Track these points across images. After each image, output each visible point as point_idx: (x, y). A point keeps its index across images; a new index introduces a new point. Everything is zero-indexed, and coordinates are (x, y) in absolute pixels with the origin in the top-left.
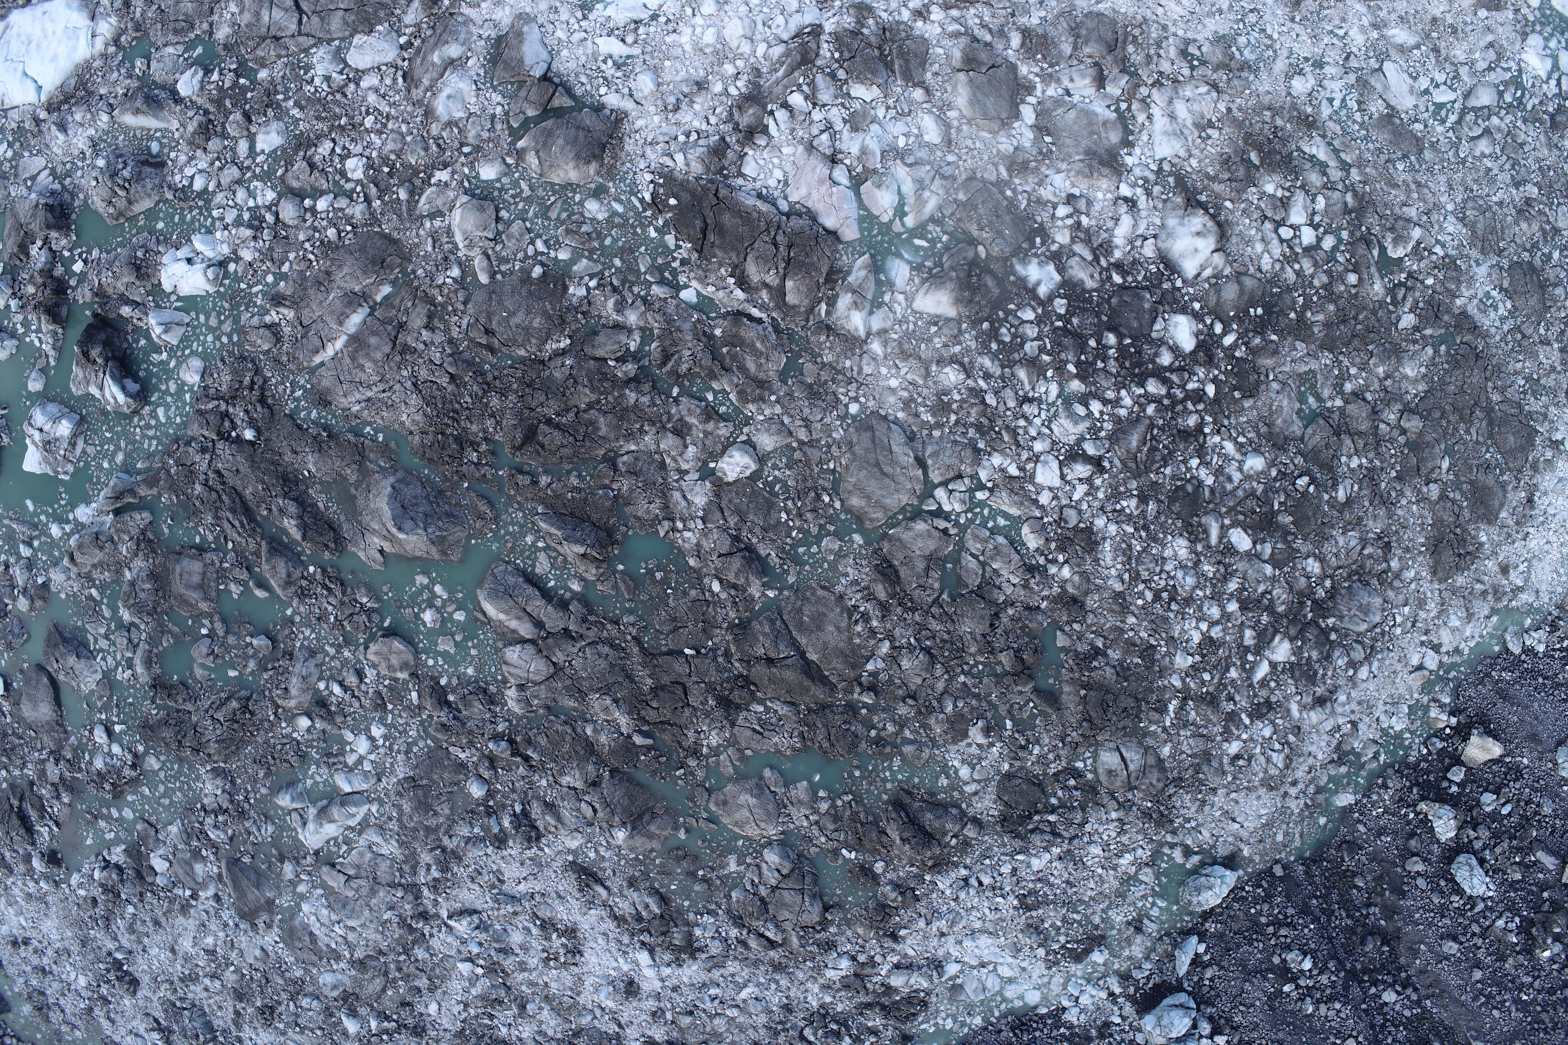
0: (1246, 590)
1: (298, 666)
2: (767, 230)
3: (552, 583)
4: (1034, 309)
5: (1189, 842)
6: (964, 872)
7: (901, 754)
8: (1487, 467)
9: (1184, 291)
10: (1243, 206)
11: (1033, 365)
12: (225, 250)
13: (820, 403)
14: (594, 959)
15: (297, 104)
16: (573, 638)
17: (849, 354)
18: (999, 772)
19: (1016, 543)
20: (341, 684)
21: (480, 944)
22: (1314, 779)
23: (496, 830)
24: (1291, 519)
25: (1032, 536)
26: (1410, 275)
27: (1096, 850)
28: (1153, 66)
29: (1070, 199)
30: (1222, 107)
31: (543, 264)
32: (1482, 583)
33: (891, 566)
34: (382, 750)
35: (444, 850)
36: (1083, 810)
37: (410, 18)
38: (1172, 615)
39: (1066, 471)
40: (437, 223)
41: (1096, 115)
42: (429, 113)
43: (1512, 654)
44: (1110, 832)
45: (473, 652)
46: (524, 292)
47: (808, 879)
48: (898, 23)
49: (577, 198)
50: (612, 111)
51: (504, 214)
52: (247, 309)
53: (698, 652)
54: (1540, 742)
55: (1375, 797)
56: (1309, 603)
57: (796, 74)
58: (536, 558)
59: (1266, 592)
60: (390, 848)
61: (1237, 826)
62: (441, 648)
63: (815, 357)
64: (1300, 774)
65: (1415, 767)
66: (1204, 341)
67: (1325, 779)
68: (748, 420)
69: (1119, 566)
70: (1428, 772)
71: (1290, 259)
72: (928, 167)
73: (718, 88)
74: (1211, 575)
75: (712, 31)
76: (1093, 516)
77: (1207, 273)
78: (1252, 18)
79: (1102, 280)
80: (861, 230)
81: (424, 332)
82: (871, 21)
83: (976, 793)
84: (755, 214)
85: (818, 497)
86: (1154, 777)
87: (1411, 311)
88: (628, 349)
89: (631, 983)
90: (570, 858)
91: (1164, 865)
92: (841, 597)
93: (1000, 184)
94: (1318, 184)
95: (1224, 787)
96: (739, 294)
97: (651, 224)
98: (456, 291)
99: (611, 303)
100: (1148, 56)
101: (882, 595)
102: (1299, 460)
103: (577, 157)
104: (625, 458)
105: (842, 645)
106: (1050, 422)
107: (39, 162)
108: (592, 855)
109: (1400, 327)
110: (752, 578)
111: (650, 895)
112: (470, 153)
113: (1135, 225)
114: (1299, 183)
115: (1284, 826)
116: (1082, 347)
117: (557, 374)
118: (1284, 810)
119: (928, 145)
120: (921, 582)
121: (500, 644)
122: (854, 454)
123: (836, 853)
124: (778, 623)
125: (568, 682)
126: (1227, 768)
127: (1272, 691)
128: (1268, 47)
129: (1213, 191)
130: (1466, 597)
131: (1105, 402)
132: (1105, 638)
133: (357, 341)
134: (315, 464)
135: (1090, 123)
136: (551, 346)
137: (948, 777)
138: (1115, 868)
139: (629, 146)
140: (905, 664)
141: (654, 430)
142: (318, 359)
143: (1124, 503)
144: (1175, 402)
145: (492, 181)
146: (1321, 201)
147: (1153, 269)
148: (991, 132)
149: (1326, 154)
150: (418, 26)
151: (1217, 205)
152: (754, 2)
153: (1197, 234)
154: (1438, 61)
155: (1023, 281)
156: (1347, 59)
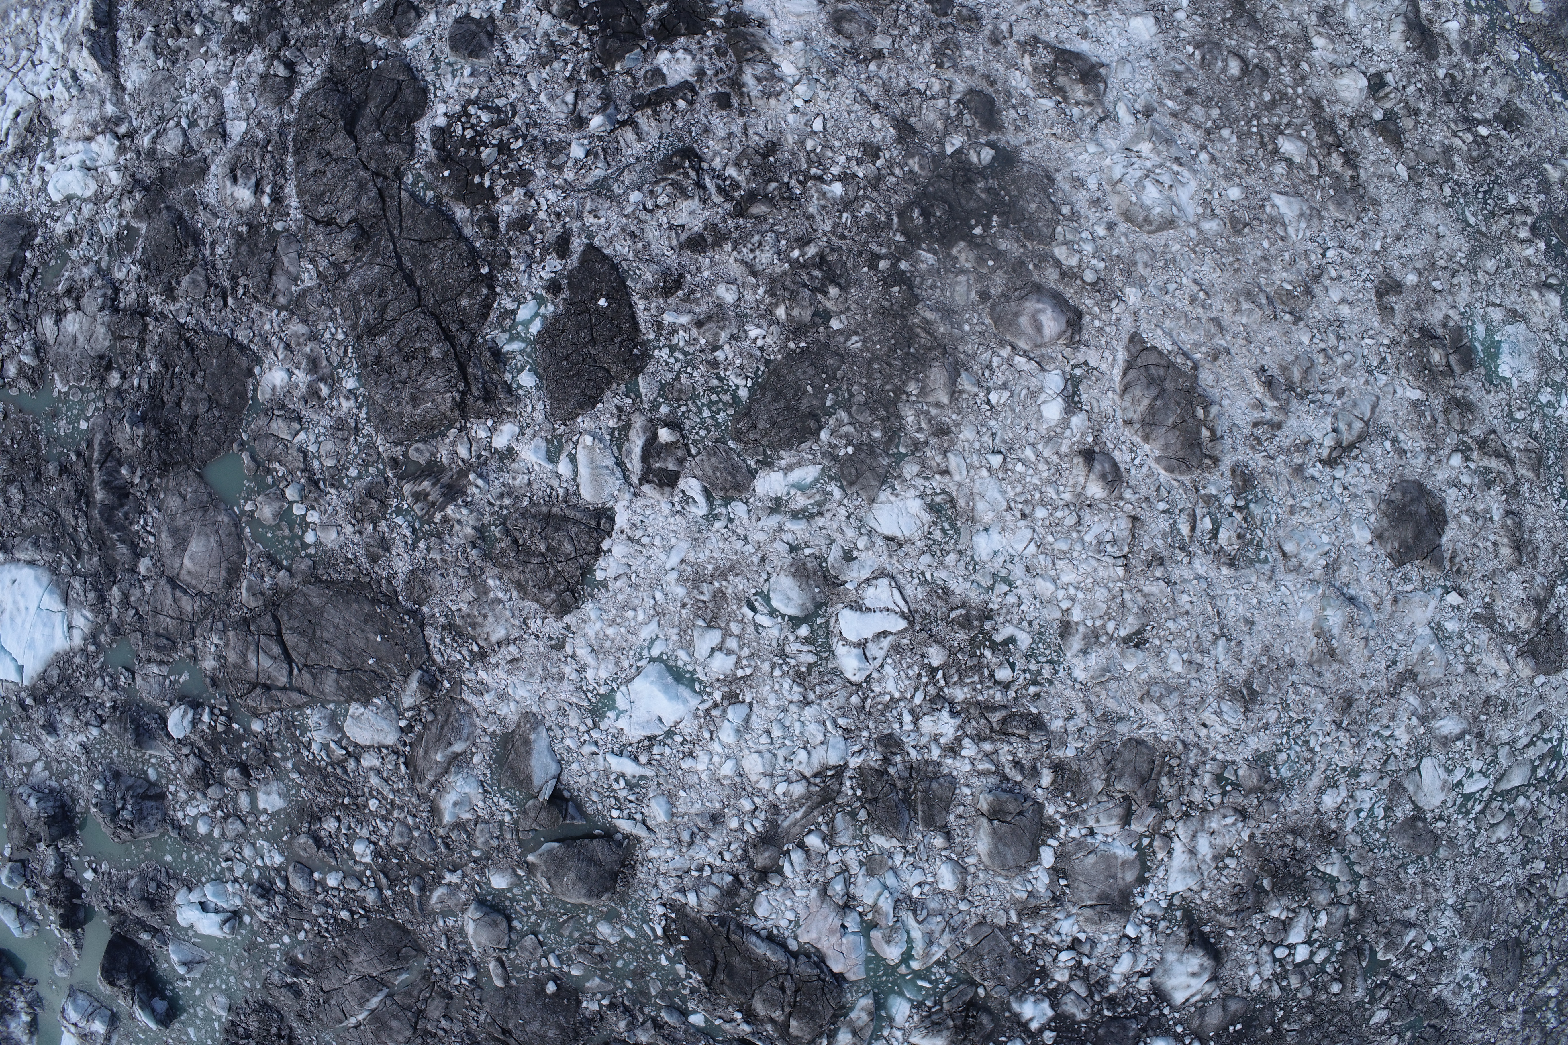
2: (775, 976)
4: (1024, 1041)
9: (1170, 1016)
10: (1245, 934)
12: (238, 902)
15: (296, 768)
26: (1395, 975)
28: (1184, 798)
29: (1075, 945)
30: (1246, 836)
31: (555, 979)
37: (408, 701)
40: (451, 922)
41: (1116, 858)
42: (435, 811)
46: (538, 1004)
48: (927, 762)
49: (589, 919)
50: (626, 836)
51: (516, 923)
52: (266, 963)
57: (815, 813)
71: (1279, 977)
72: (939, 919)
73: (734, 824)
75: (730, 763)
77: (1196, 998)
78: (1298, 729)
79: (1093, 1014)
80: (867, 970)
81: (443, 1022)
82: (898, 758)
84: (764, 962)
87: (1386, 1007)
93: (1009, 929)
94: (1325, 902)
96: (746, 1027)
98: (473, 990)
99: (622, 1025)
100: (1182, 787)
107: (30, 752)
109: (1371, 1022)
112: (480, 858)
113: (1135, 961)
114: (1305, 903)
119: (943, 893)
128: (1308, 761)
129: (1218, 921)
133: (378, 1020)
135: (1109, 867)
139: (642, 874)
142: (341, 1025)
146: (1323, 918)
147: (1145, 999)
148: (1007, 877)
149: (1340, 871)
150: (416, 708)
151: (1218, 934)
152: (777, 733)
153: (1194, 974)
154: (1479, 747)
155: (1017, 1017)
156: (1386, 761)
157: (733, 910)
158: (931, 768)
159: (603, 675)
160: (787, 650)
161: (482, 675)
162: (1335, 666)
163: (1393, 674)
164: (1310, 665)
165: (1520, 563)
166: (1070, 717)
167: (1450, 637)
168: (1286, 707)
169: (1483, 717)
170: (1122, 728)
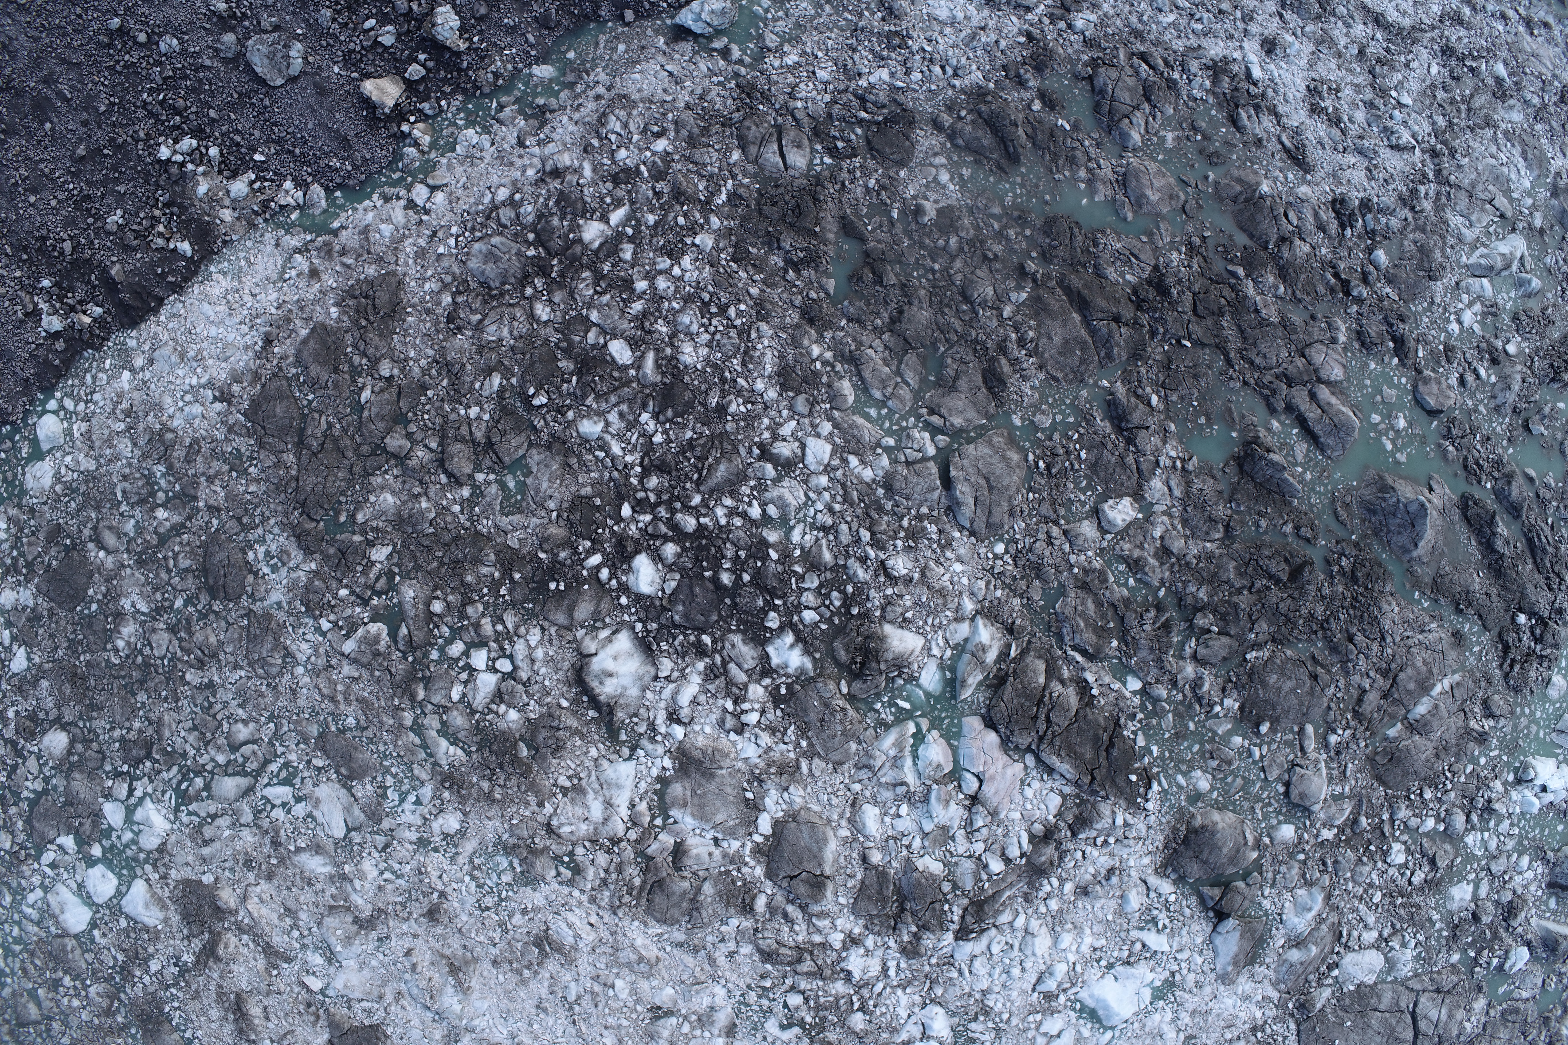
0: (623, 300)
1: (1511, 400)
2: (1054, 737)
3: (1295, 431)
4: (801, 620)
5: (722, 62)
6: (957, 83)
7: (1003, 206)
8: (314, 385)
9: (635, 618)
10: (549, 700)
11: (813, 564)
13: (1033, 559)
14: (1298, 81)
15: (1433, 925)
16: (1286, 376)
17: (996, 603)
18: (910, 170)
19: (863, 387)
20: (1478, 377)
21: (1391, 117)
22: (576, 98)
23: (1369, 217)
24: (560, 364)
25: (847, 392)
26: (365, 602)
27: (822, 74)
28: (616, 859)
29: (740, 730)
30: (548, 809)
32: (344, 265)
33: (990, 389)
34: (1452, 310)
35: (1412, 208)
36: (830, 116)
37: (1325, 994)
38: (710, 288)
39: (799, 451)
40: (1338, 789)
41: (692, 815)
42: (1328, 897)
43: (322, 185)
44: (805, 89)
45: (1368, 382)
46: (1279, 710)
47: (1106, 109)
48: (879, 934)
50: (1168, 877)
51: (1281, 789)
53: (1179, 342)
54: (316, 85)
55: (510, 67)
56: (554, 275)
57: (990, 892)
58: (1305, 457)
59: (601, 294)
60: (1456, 221)
61: (668, 68)
62: (1394, 392)
63: (1028, 605)
64: (591, 105)
65: (457, 89)
66: (623, 563)
67: (563, 95)
68: (1101, 552)
69: (760, 346)
70: (445, 80)
71: (507, 636)
72: (883, 780)
73: (1068, 887)
74: (660, 321)
75: (1063, 946)
76: (777, 402)
77: (604, 634)
78: (489, 901)
79: (723, 641)
80: (960, 726)
81: (1367, 687)
82: (906, 938)
83: (936, 154)
84: (1063, 753)
85: (1048, 467)
86: (754, 133)
87: (373, 563)
88: (1197, 640)
89: (1269, 52)
90: (1309, 177)
91: (752, 46)
92: (1041, 368)
93: (811, 754)
94: (455, 713)
95: (677, 109)
96: (1090, 677)
97: (1155, 760)
98: (1335, 721)
99: (1206, 687)
100: (620, 872)
101: (1003, 361)
102: (539, 423)
103: (1213, 833)
104: (1217, 536)
105: (1048, 322)
106: (805, 504)
108: (1290, 176)
109: (390, 548)
110: (1125, 400)
111: (1245, 127)
112: (1299, 853)
113: (675, 694)
114: (477, 716)
115: (615, 57)
116: (757, 575)
117: (1265, 626)
118: (614, 73)
119: (876, 803)
120: (962, 368)
121: (1345, 384)
122: (1010, 502)
123: (1075, 127)
124: (1103, 354)
125: (1294, 337)
126: (672, 127)
127: (609, 193)
128: (478, 868)
129: (579, 719)
130: (365, 251)
131: (745, 515)
132: (784, 278)
133: (1425, 688)
134: (1473, 581)
135: (702, 806)
136: (1265, 654)
137: (961, 176)
138: (804, 54)
139: (1160, 840)
140: (990, 291)
141: (1188, 558)
142: (1457, 677)
143: (742, 409)
144: (669, 504)
145: (1285, 822)
146: (455, 695)
147: (664, 646)
148: (809, 809)
149: (438, 745)
150: (1320, 985)
151: (578, 705)
152: (1016, 972)
153: (611, 675)
154: (277, 833)
155: (807, 652)
156: (387, 846)
157: (1082, 800)
158: (877, 929)
159: (1157, 1017)
160: (993, 1035)
161: (1259, 1014)
162: (448, 952)
163: (382, 930)
164: (476, 960)
165: (238, 995)
166: (731, 955)
167: (317, 948)
168: (502, 925)
169: (274, 861)
170: (680, 936)
